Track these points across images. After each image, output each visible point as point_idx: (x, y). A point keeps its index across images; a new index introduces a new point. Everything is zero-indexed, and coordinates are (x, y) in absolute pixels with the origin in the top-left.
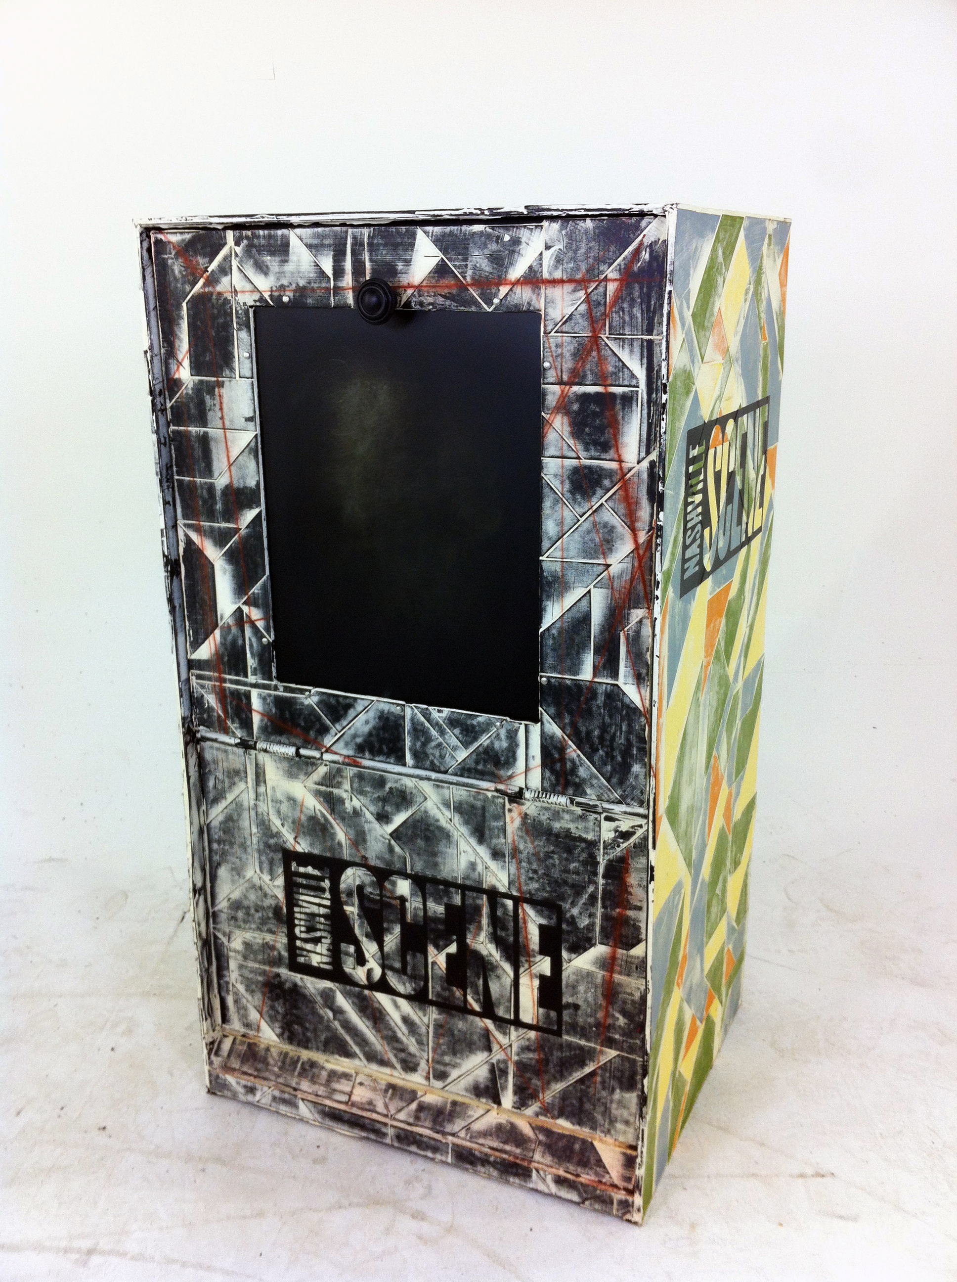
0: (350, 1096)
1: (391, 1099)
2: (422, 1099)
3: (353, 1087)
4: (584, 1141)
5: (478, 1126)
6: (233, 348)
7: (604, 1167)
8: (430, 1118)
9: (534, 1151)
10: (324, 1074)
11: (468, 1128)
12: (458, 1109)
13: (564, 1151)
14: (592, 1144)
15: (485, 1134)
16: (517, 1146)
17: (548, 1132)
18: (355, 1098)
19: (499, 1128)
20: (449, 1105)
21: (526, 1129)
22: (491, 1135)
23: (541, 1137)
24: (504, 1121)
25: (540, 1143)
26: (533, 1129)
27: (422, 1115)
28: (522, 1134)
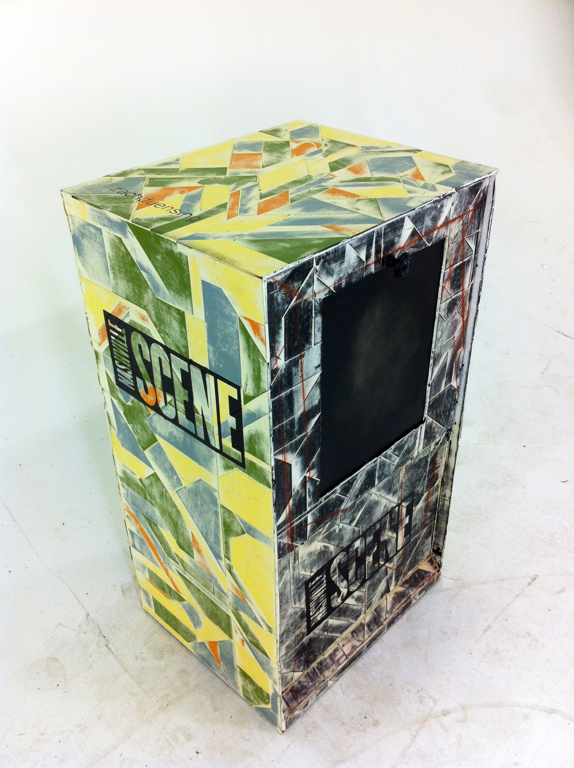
0: (345, 654)
1: (357, 636)
2: (366, 623)
3: (343, 650)
4: (417, 571)
5: (389, 608)
6: (312, 330)
7: (428, 572)
8: (374, 625)
9: (409, 593)
10: (328, 661)
11: (387, 612)
12: (378, 610)
13: (416, 581)
14: (419, 569)
15: (393, 607)
16: (404, 598)
17: (406, 582)
18: (347, 653)
19: (394, 599)
20: (375, 613)
21: (400, 589)
22: (395, 605)
23: (406, 586)
24: (393, 595)
25: (408, 588)
26: (402, 586)
27: (371, 627)
28: (401, 592)
